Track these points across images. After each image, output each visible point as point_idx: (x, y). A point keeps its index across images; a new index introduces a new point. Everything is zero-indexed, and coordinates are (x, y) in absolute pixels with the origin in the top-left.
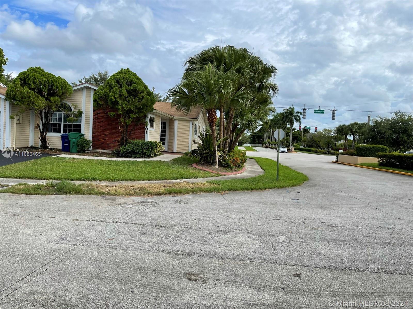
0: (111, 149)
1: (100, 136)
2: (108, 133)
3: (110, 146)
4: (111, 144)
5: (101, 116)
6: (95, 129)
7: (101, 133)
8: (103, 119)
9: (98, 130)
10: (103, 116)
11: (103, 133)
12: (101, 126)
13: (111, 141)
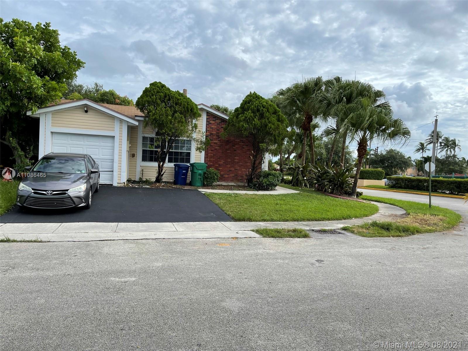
0: (225, 180)
1: (213, 165)
2: (222, 163)
3: (225, 177)
4: (225, 175)
5: (214, 143)
6: (207, 158)
7: (214, 163)
8: (217, 146)
9: (211, 159)
10: (216, 143)
11: (216, 163)
12: (215, 155)
13: (225, 172)
